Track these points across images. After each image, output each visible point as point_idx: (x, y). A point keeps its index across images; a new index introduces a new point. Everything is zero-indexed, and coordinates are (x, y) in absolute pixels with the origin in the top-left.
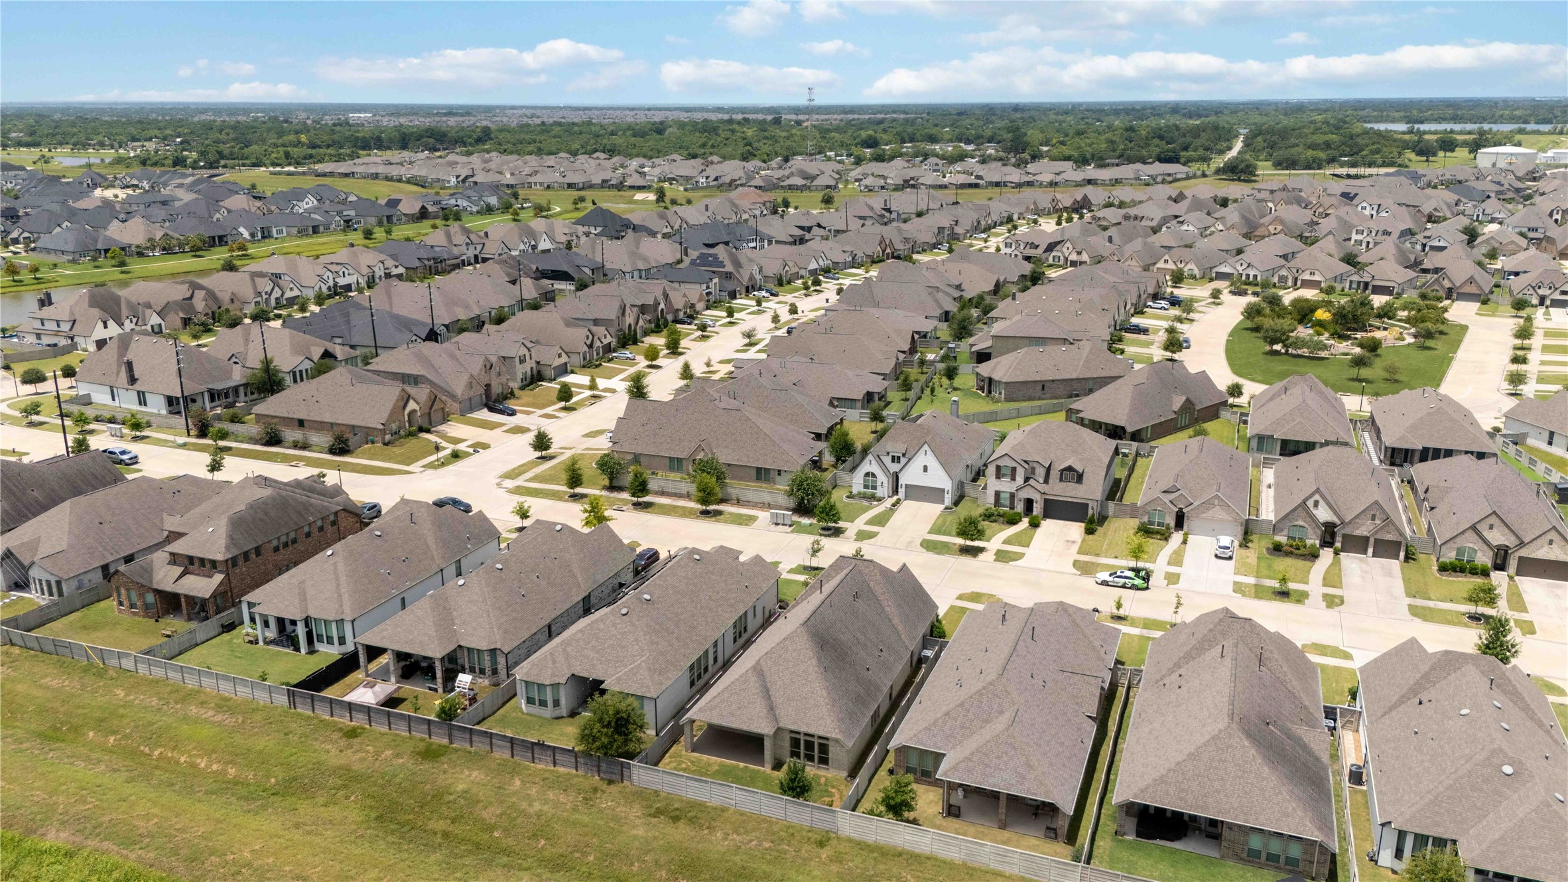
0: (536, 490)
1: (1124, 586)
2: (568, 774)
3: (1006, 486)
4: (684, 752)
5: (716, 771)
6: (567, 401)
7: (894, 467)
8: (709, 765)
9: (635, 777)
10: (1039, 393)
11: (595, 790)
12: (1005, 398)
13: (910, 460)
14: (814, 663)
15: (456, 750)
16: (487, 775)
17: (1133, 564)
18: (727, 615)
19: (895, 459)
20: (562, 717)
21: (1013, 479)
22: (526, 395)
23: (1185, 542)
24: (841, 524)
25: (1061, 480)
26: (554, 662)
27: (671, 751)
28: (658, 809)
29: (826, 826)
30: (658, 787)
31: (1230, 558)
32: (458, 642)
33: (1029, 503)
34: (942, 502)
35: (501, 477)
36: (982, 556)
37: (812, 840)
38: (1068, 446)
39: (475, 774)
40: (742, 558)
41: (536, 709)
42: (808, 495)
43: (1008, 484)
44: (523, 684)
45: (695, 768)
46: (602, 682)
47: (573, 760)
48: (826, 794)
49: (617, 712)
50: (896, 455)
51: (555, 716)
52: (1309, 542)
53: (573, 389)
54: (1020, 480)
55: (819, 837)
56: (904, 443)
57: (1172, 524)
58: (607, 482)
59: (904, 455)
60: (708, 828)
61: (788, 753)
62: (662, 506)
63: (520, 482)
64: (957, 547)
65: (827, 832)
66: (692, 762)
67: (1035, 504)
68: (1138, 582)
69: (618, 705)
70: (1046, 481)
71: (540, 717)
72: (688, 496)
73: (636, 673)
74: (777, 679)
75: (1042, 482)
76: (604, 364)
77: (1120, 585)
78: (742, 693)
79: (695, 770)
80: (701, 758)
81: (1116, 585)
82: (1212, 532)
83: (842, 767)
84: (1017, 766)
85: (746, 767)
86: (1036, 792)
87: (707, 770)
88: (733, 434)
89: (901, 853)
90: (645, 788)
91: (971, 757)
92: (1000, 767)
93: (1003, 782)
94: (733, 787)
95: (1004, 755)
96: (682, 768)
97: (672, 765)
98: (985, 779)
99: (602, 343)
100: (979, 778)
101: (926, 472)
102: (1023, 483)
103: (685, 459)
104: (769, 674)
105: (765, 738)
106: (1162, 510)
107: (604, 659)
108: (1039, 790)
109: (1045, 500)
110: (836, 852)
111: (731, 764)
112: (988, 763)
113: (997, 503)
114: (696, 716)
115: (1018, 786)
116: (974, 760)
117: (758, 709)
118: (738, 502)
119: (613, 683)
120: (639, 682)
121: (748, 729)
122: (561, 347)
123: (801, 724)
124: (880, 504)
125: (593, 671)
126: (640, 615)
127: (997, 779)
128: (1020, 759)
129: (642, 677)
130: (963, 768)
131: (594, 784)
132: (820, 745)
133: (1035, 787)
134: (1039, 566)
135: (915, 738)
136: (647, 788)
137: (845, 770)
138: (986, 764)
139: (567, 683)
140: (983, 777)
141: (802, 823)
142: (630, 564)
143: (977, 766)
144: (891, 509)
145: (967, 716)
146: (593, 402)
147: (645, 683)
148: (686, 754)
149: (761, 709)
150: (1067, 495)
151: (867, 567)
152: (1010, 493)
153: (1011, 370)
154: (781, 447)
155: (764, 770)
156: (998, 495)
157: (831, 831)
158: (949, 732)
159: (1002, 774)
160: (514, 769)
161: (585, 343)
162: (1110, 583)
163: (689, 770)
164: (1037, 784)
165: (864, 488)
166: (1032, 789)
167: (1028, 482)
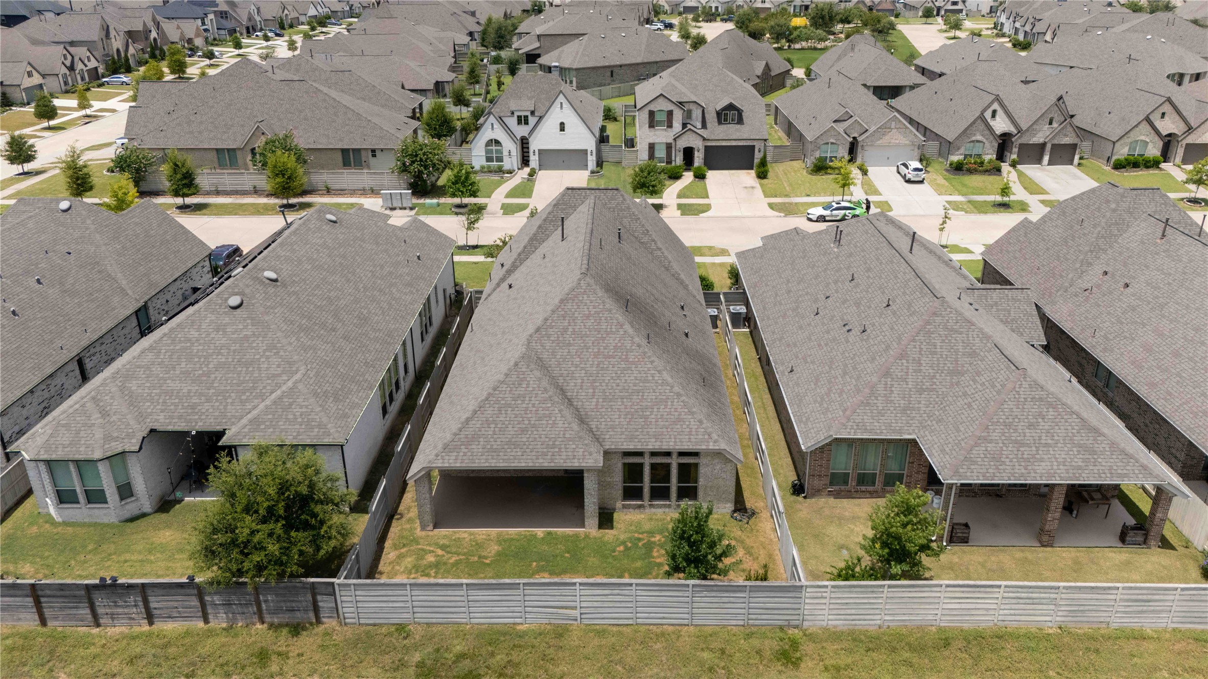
1: (843, 219)
2: (188, 633)
3: (662, 136)
4: (419, 532)
5: (499, 554)
6: (51, 119)
7: (522, 131)
8: (479, 545)
9: (348, 609)
10: (609, 80)
11: (263, 656)
12: (577, 86)
13: (541, 118)
14: (630, 332)
19: (524, 121)
20: (144, 515)
21: (670, 126)
23: (865, 172)
25: (720, 123)
26: (104, 414)
27: (391, 535)
28: (420, 665)
29: (779, 619)
30: (405, 617)
31: (921, 182)
33: (688, 153)
34: (585, 167)
36: (665, 212)
38: (716, 86)
40: (395, 225)
41: (81, 512)
42: (426, 167)
43: (664, 133)
44: (42, 467)
45: (455, 558)
46: (220, 434)
47: (195, 602)
49: (284, 487)
50: (523, 114)
51: (128, 515)
52: (987, 158)
53: (57, 110)
54: (677, 126)
55: (776, 645)
56: (530, 98)
57: (846, 157)
58: (131, 185)
59: (533, 113)
61: (618, 491)
62: (223, 207)
65: (781, 628)
66: (443, 547)
67: (696, 154)
69: (279, 471)
70: (704, 126)
71: (95, 525)
72: (256, 192)
73: (291, 404)
74: (573, 369)
75: (700, 127)
76: (94, 87)
77: (838, 218)
78: (519, 402)
79: (457, 563)
80: (457, 536)
81: (834, 219)
82: (887, 162)
83: (724, 496)
84: (1070, 434)
85: (549, 533)
86: (1125, 472)
87: (480, 557)
88: (301, 112)
89: (946, 639)
90: (374, 625)
91: (985, 434)
92: (1043, 442)
93: (1061, 467)
94: (574, 584)
95: (1040, 420)
96: (430, 566)
97: (410, 566)
98: (1030, 468)
99: (86, 66)
100: (1017, 467)
101: (564, 131)
102: (681, 129)
103: (239, 149)
104: (553, 362)
105: (585, 475)
106: (834, 141)
107: (212, 391)
108: (1128, 468)
109: (706, 146)
110: (826, 669)
111: (519, 534)
112: (1019, 438)
113: (651, 156)
114: (441, 461)
115: (1091, 468)
116: (993, 438)
117: (560, 425)
118: (328, 192)
119: (246, 430)
120: (300, 420)
121: (552, 464)
122: (29, 63)
123: (641, 437)
124: (514, 176)
125: (196, 417)
126: (268, 304)
127: (1049, 464)
128: (1069, 420)
129: (304, 410)
130: (982, 456)
131: (255, 642)
132: (681, 466)
133: (1120, 464)
134: (735, 214)
135: (851, 424)
136: (380, 625)
137: (727, 501)
138: (1016, 442)
139: (141, 448)
140: (1023, 464)
141: (726, 623)
142: (203, 260)
143: (1004, 448)
144: (528, 180)
145: (920, 371)
146: (87, 121)
147: (313, 420)
148: (424, 533)
149: (566, 425)
150: (731, 138)
151: (612, 198)
152: (667, 144)
153: (579, 56)
154: (370, 121)
155: (586, 533)
156: (652, 147)
157: (789, 626)
158: (902, 402)
159: (1052, 452)
160: (52, 653)
161: (63, 63)
162: (827, 218)
163: (445, 564)
164: (1120, 457)
165: (487, 161)
166: (1115, 468)
167: (686, 127)
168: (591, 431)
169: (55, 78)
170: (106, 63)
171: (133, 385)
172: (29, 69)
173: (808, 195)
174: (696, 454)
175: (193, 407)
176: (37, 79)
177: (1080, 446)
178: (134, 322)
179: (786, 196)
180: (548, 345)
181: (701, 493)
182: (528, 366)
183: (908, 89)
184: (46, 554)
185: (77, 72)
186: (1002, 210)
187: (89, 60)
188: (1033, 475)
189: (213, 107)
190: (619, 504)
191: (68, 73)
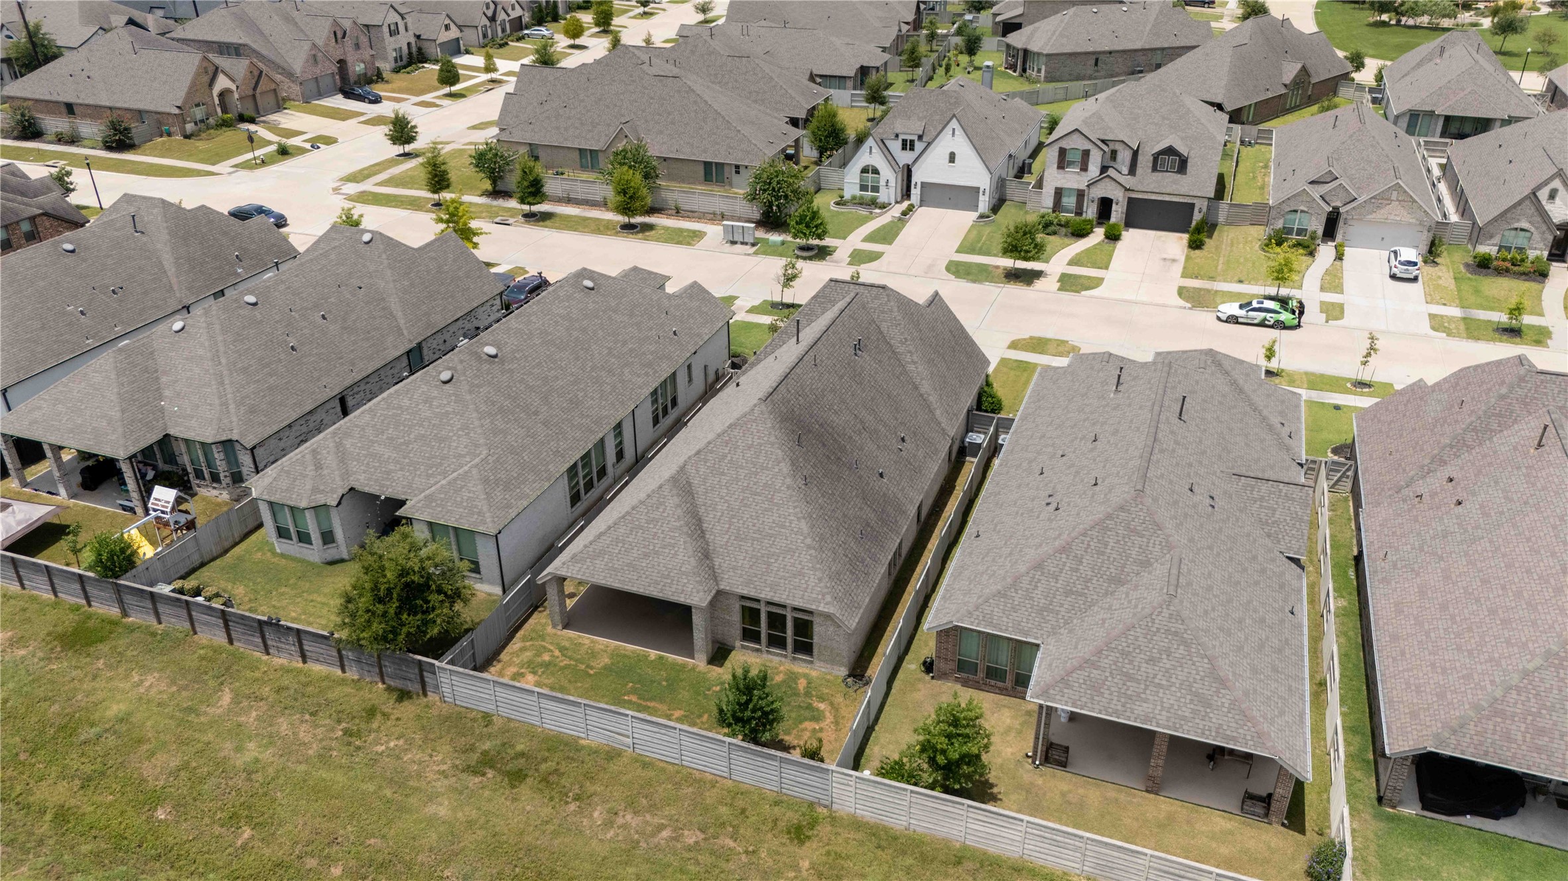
0: (388, 196)
1: (1262, 324)
2: (327, 677)
3: (1072, 180)
4: (549, 629)
5: (605, 668)
6: (452, 84)
7: (905, 158)
8: (593, 654)
9: (446, 689)
10: (1090, 70)
11: (371, 712)
12: (1046, 77)
13: (929, 144)
14: (785, 471)
15: (131, 629)
16: (173, 682)
17: (1272, 291)
18: (640, 381)
19: (907, 145)
20: (342, 561)
21: (1084, 168)
22: (401, 79)
23: (1340, 257)
24: (828, 241)
25: (1155, 169)
26: (318, 467)
27: (527, 626)
28: (485, 753)
29: (809, 795)
30: (489, 708)
31: (1415, 279)
32: (165, 429)
33: (1105, 205)
34: (975, 207)
35: (341, 179)
36: (1039, 284)
37: (782, 824)
38: (1164, 118)
39: (150, 680)
40: (670, 288)
41: (292, 547)
42: (778, 198)
43: (1077, 176)
44: (267, 506)
45: (567, 662)
46: (402, 503)
47: (335, 653)
48: (807, 714)
49: (404, 573)
50: (909, 138)
51: (329, 559)
52: (1532, 254)
53: (460, 72)
54: (1094, 169)
55: (796, 819)
56: (920, 119)
57: (1320, 232)
58: (487, 185)
59: (920, 137)
60: (577, 798)
61: (736, 631)
62: (567, 218)
63: (368, 186)
64: (1000, 271)
65: (811, 805)
66: (562, 649)
67: (1114, 207)
68: (1285, 316)
70: (1132, 171)
72: (603, 204)
73: (462, 488)
74: (717, 500)
75: (1127, 173)
76: (512, 41)
77: (1256, 322)
78: (652, 526)
79: (566, 667)
80: (580, 641)
81: (1249, 321)
82: (1381, 243)
83: (838, 659)
84: (1191, 680)
85: (661, 658)
86: (1235, 734)
87: (588, 666)
88: (669, 114)
89: (960, 858)
90: (467, 708)
91: (1095, 658)
92: (1157, 681)
93: (1164, 713)
94: (627, 715)
95: (1164, 656)
96: (541, 665)
97: (525, 660)
98: (1128, 706)
99: (509, 15)
100: (1114, 702)
101: (953, 162)
102: (1098, 173)
103: (601, 151)
104: (701, 490)
105: (693, 610)
106: (1306, 209)
107: (407, 461)
108: (1241, 731)
109: (1130, 199)
110: (828, 853)
111: (633, 652)
112: (1131, 671)
113: (1057, 206)
114: (565, 570)
115: (1197, 721)
116: (1102, 665)
117: (680, 557)
118: (678, 212)
119: (420, 505)
120: (465, 504)
121: (661, 595)
122: (448, 16)
123: (757, 583)
124: (886, 212)
125: (388, 483)
126: (476, 382)
127: (1151, 706)
128: (1197, 664)
129: (471, 495)
130: (1081, 681)
131: (370, 699)
132: (796, 621)
133: (1234, 725)
134: (1127, 297)
135: (977, 613)
136: (472, 710)
137: (842, 665)
138: (1127, 675)
139: (339, 503)
140: (1123, 700)
141: (761, 785)
142: (493, 298)
143: (1110, 679)
144: (900, 219)
145: (1077, 570)
146: (490, 87)
147: (476, 507)
148: (554, 631)
149: (686, 558)
150: (1164, 191)
151: (876, 298)
152: (1078, 190)
153: (1054, 38)
154: (739, 131)
155: (694, 665)
156: (1059, 193)
157: (820, 804)
158: (1043, 601)
159: (1161, 695)
160: (227, 669)
161: (484, 13)
162: (1240, 320)
163: (555, 665)
164: (1237, 717)
165: (861, 190)
166: (1225, 727)
167: (1106, 172)
168: (712, 568)
169: (474, 30)
170: (531, 9)
171: (348, 443)
172: (447, 21)
173: (1241, 281)
174: (811, 613)
175: (388, 473)
176: (454, 33)
177: (1197, 695)
178: (405, 361)
179: (1212, 278)
180: (702, 470)
181: (815, 651)
182: (671, 490)
183: (1498, 124)
184: (259, 580)
185: (498, 22)
186: (1505, 337)
187: (513, 9)
188: (1128, 714)
189: (583, 101)
190: (738, 644)
191: (488, 24)
